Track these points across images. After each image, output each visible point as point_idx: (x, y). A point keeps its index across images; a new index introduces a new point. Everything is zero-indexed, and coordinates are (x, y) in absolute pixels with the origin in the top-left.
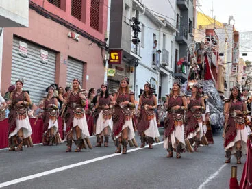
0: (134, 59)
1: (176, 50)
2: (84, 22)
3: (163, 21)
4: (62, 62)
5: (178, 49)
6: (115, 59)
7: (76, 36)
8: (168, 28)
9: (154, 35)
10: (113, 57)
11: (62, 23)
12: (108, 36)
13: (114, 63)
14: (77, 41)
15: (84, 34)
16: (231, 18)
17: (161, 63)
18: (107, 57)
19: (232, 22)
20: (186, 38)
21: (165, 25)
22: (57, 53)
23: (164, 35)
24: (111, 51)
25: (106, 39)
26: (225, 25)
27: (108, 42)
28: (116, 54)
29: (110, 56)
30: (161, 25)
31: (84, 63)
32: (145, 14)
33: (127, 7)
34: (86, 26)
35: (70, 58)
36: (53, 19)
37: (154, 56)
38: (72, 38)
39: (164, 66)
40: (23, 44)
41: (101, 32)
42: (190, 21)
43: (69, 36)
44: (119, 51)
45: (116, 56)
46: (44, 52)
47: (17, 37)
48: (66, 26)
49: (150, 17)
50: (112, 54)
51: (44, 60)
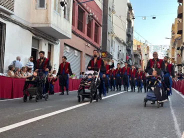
1: (127, 53)
2: (92, 39)
3: (122, 40)
4: (83, 56)
7: (89, 45)
8: (124, 44)
10: (103, 55)
11: (83, 39)
12: (101, 46)
13: (104, 57)
14: (89, 47)
15: (92, 44)
16: (146, 41)
18: (101, 54)
19: (146, 43)
21: (123, 42)
22: (81, 52)
23: (122, 47)
26: (144, 44)
27: (101, 48)
28: (104, 53)
30: (121, 42)
32: (115, 37)
33: (109, 33)
34: (92, 41)
35: (86, 54)
37: (118, 55)
39: (122, 59)
40: (68, 47)
41: (98, 44)
43: (86, 45)
44: (106, 52)
46: (76, 51)
47: (65, 44)
48: (85, 40)
49: (117, 39)
51: (76, 55)
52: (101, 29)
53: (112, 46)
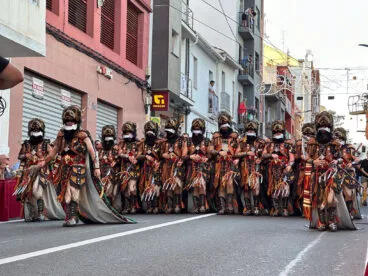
0: (185, 104)
1: (240, 94)
2: (119, 53)
3: (222, 54)
4: (89, 106)
5: (242, 92)
6: (161, 104)
7: (109, 71)
8: (229, 63)
9: (210, 73)
10: (157, 101)
11: (89, 53)
12: (150, 74)
13: (159, 109)
14: (110, 78)
15: (118, 70)
16: (309, 52)
17: (220, 110)
18: (149, 100)
19: (310, 58)
20: (252, 77)
21: (224, 59)
22: (82, 94)
23: (223, 73)
24: (153, 93)
25: (147, 77)
26: (301, 62)
27: (149, 81)
28: (161, 96)
29: (153, 99)
30: (219, 59)
31: (118, 109)
32: (198, 44)
33: (174, 34)
34: (120, 58)
36: (77, 48)
38: (102, 74)
40: (37, 82)
41: (141, 67)
42: (257, 55)
43: (98, 72)
44: (165, 93)
45: (160, 99)
46: (65, 93)
47: (29, 72)
48: (95, 58)
49: (204, 48)
50: (156, 97)
51: (66, 104)
52: (149, 19)
53: (187, 72)
